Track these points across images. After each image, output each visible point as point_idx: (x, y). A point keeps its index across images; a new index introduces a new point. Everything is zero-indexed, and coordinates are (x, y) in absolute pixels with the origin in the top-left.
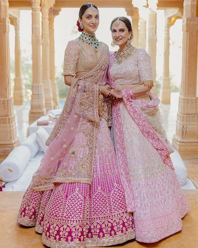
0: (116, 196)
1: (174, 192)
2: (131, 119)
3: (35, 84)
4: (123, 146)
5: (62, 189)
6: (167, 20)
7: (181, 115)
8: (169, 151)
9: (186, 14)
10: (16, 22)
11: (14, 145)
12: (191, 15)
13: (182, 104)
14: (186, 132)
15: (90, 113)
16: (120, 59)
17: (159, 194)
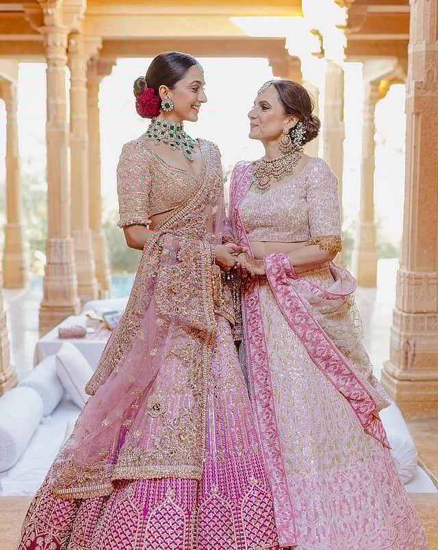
0: (255, 508)
1: (388, 502)
2: (285, 326)
3: (53, 240)
4: (269, 388)
5: (133, 495)
6: (369, 87)
7: (401, 315)
8: (378, 404)
9: (413, 73)
10: (10, 91)
11: (4, 385)
12: (426, 75)
13: (404, 287)
14: (414, 355)
15: (194, 312)
16: (265, 180)
17: (352, 505)
